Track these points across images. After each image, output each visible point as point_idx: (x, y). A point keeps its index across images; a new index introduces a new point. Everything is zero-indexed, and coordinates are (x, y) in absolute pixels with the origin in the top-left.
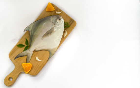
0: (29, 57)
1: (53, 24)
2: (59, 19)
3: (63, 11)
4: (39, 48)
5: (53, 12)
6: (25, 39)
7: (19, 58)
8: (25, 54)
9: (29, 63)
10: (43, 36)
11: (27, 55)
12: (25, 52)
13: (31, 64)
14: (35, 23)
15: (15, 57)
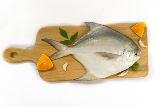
0: (59, 54)
1: (123, 53)
2: (136, 54)
3: (147, 47)
4: (80, 58)
5: (137, 37)
6: (76, 32)
7: (47, 44)
8: (58, 48)
9: (52, 61)
10: (98, 53)
11: (59, 51)
12: (61, 45)
13: (52, 66)
14: (106, 29)
15: (44, 38)
